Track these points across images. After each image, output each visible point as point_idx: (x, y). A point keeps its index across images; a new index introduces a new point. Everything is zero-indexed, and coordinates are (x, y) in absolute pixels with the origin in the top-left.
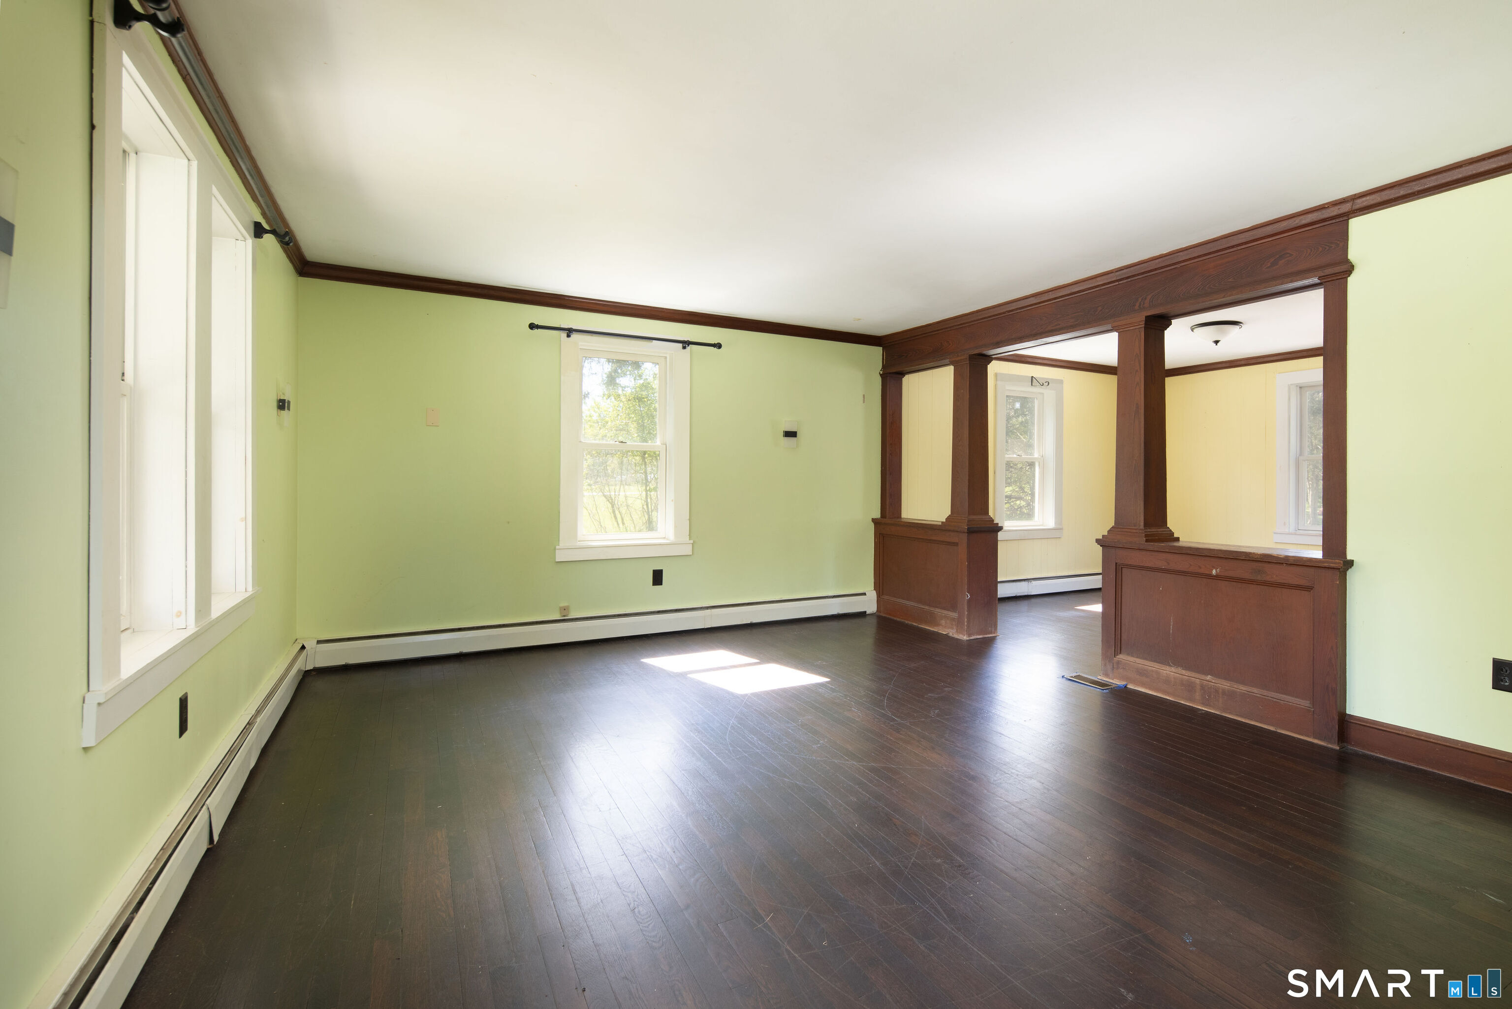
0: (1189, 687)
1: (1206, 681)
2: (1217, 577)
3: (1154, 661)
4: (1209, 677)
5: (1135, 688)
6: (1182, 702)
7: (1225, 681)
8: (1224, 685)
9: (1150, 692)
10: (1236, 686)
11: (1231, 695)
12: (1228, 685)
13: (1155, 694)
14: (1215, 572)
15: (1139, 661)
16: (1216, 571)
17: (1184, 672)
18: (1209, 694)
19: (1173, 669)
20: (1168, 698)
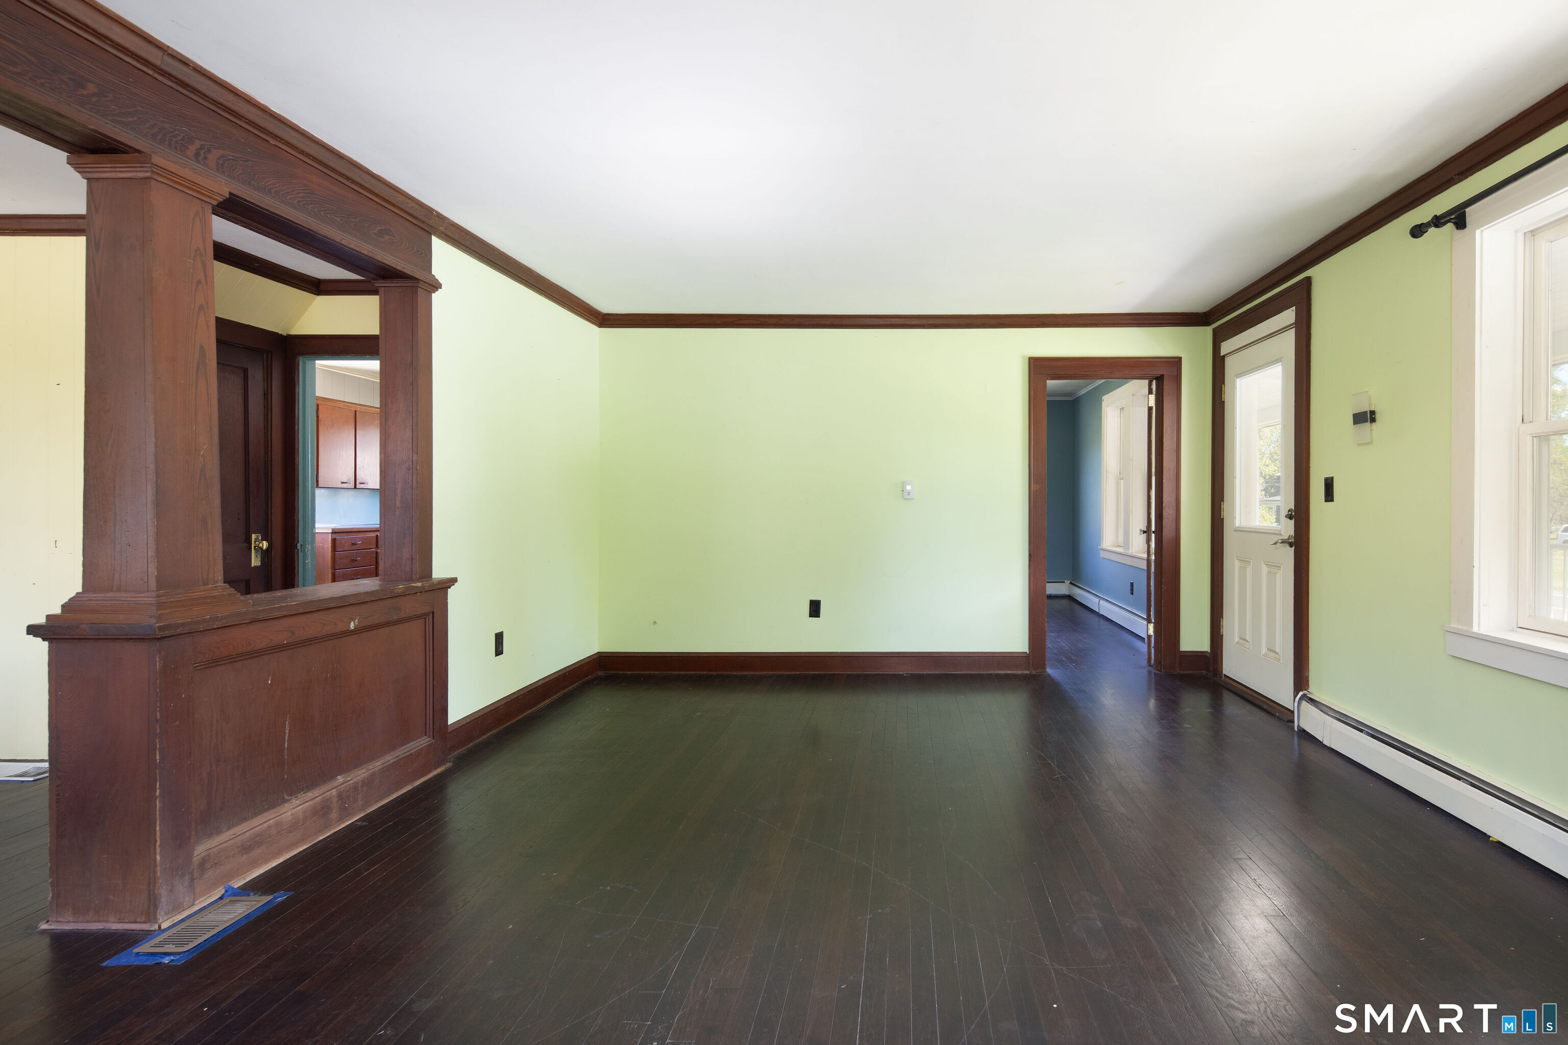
0: (322, 810)
1: (341, 784)
2: (357, 631)
3: (260, 813)
4: (340, 779)
5: (247, 880)
6: (321, 838)
7: (357, 770)
8: (360, 774)
9: (274, 864)
10: (371, 767)
11: (368, 783)
12: (364, 771)
13: (281, 860)
14: (353, 625)
15: (238, 830)
16: (354, 623)
17: (310, 795)
18: (345, 800)
19: (295, 802)
20: (301, 849)
